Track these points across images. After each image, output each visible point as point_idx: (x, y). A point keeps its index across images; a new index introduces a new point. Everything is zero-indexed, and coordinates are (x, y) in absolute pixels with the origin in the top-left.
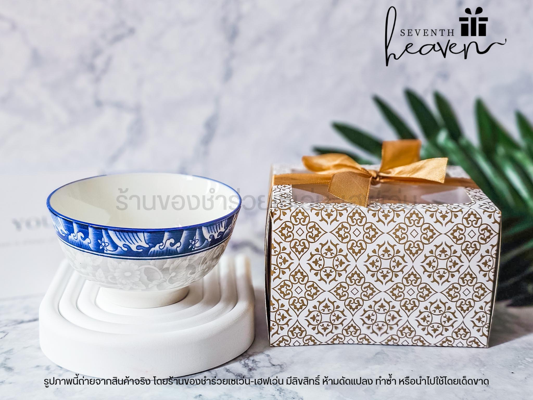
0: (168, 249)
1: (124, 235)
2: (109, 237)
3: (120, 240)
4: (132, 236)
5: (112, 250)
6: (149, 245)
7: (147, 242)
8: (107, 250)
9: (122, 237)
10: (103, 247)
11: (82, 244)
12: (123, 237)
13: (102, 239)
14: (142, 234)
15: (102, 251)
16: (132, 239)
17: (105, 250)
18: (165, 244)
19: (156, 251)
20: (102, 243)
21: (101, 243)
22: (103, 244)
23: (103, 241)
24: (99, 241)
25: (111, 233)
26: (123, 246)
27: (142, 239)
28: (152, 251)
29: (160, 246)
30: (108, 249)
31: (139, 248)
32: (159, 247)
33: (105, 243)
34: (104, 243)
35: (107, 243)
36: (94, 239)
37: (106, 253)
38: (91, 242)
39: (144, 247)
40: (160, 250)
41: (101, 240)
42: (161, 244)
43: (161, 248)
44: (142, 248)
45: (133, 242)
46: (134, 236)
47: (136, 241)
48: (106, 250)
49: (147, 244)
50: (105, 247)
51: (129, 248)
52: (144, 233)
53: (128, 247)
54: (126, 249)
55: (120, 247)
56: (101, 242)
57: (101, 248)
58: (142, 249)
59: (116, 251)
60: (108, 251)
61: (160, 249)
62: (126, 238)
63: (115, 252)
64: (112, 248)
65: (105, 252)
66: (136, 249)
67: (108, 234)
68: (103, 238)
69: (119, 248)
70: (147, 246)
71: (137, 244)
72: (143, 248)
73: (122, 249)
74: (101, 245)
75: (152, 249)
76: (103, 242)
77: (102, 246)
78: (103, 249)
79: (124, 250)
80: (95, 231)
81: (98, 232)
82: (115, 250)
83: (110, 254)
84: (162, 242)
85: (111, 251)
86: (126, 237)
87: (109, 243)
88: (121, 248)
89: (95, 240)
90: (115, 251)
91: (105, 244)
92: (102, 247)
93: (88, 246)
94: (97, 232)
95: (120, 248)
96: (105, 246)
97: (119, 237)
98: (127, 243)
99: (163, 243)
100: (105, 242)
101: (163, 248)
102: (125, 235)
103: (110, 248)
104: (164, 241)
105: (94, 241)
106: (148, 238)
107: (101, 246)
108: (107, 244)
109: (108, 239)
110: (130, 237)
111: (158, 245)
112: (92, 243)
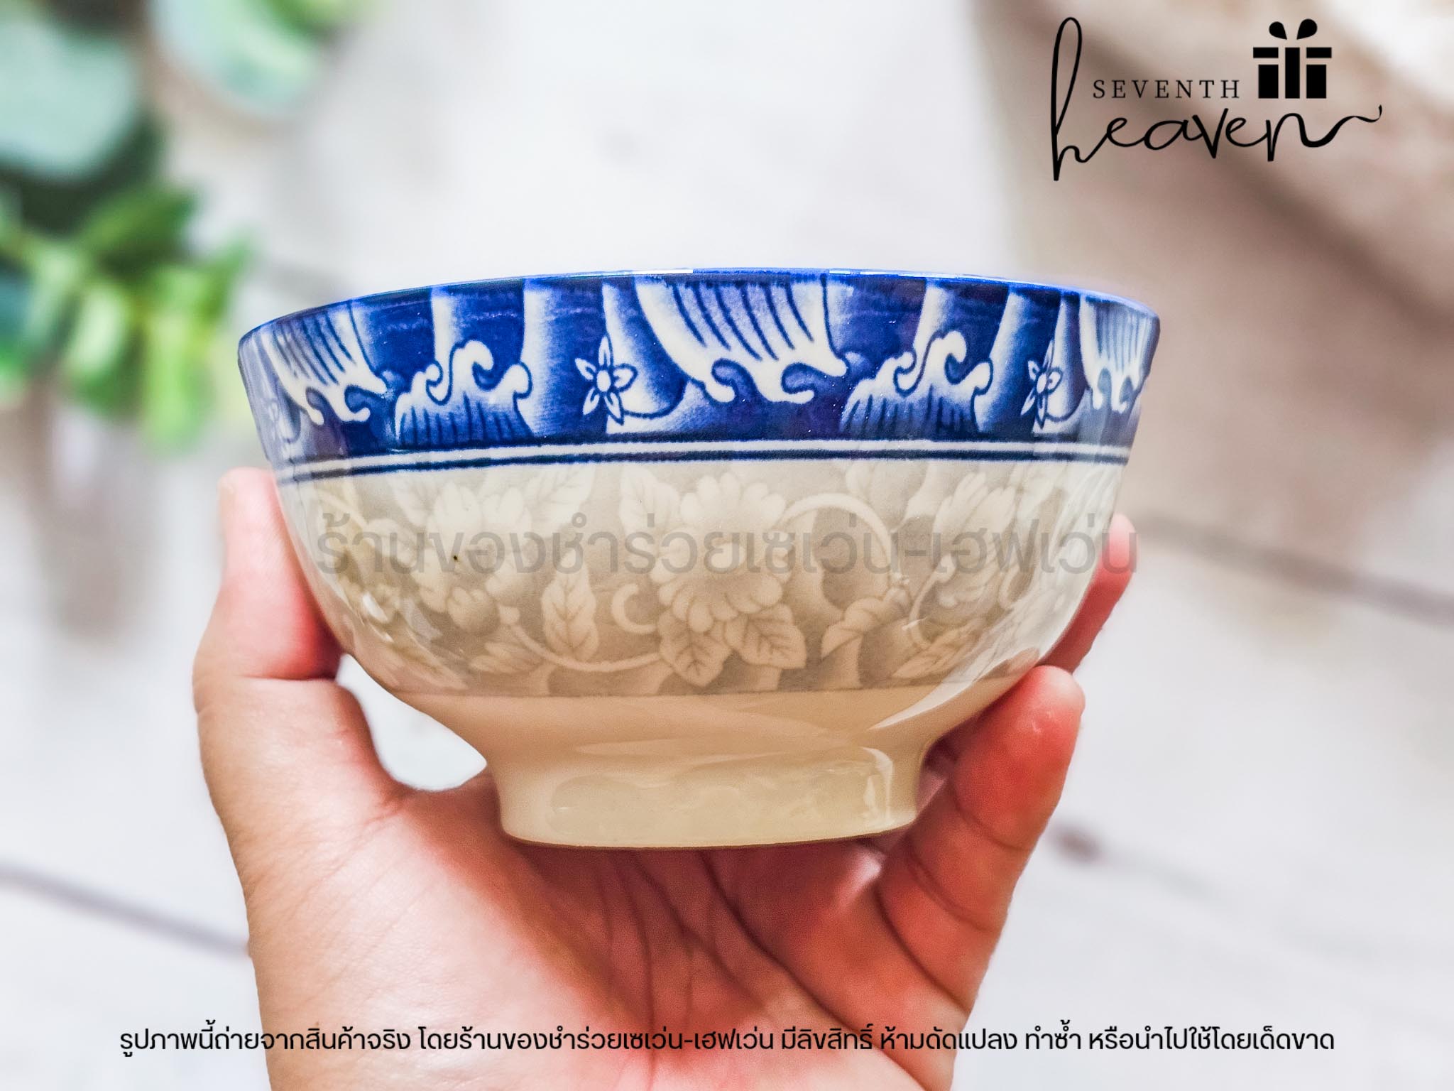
0: (936, 396)
1: (722, 306)
2: (639, 325)
3: (700, 339)
4: (765, 305)
5: (651, 407)
6: (848, 363)
7: (839, 344)
8: (624, 412)
9: (708, 318)
10: (602, 402)
11: (476, 416)
12: (718, 318)
13: (597, 344)
14: (814, 289)
15: (593, 429)
16: (762, 327)
17: (609, 418)
18: (924, 365)
19: (881, 400)
20: (595, 375)
21: (589, 377)
22: (603, 381)
23: (601, 362)
24: (581, 364)
25: (653, 302)
26: (714, 373)
27: (817, 326)
28: (858, 403)
29: (899, 370)
30: (626, 407)
31: (796, 384)
32: (895, 379)
33: (616, 373)
34: (611, 370)
35: (623, 366)
36: (552, 358)
37: (617, 438)
38: (530, 385)
39: (820, 374)
40: (899, 399)
41: (593, 359)
42: (905, 360)
43: (906, 382)
44: (811, 379)
45: (764, 342)
46: (772, 308)
47: (785, 335)
48: (618, 415)
49: (840, 354)
50: (613, 396)
51: (742, 381)
52: (824, 284)
53: (739, 379)
54: (725, 394)
55: (694, 382)
56: (594, 368)
57: (589, 406)
58: (812, 387)
59: (676, 414)
60: (627, 419)
61: (899, 390)
62: (730, 321)
63: (664, 419)
64: (652, 394)
65: (612, 428)
66: (780, 389)
67: (632, 312)
68: (604, 342)
69: (691, 393)
70: (837, 369)
71: (788, 357)
72: (819, 383)
73: (707, 396)
74: (591, 392)
75: (862, 391)
76: (604, 367)
77: (597, 392)
78: (602, 412)
79: (714, 403)
80: (559, 305)
81: (579, 310)
82: (665, 405)
83: (635, 438)
84: (909, 347)
85: (645, 416)
86: (733, 315)
87: (637, 365)
88: (701, 386)
89: (555, 362)
90: (666, 412)
91: (614, 379)
92: (597, 398)
93: (513, 416)
94: (572, 312)
95: (698, 390)
96: (613, 389)
97: (696, 316)
98: (737, 354)
99: (915, 356)
100: (617, 362)
101: (914, 388)
102: (727, 302)
103: (640, 397)
104: (920, 343)
105: (553, 370)
106: (844, 317)
107: (592, 399)
108: (624, 376)
109: (630, 342)
110: (755, 312)
111: (889, 366)
112: (539, 390)
